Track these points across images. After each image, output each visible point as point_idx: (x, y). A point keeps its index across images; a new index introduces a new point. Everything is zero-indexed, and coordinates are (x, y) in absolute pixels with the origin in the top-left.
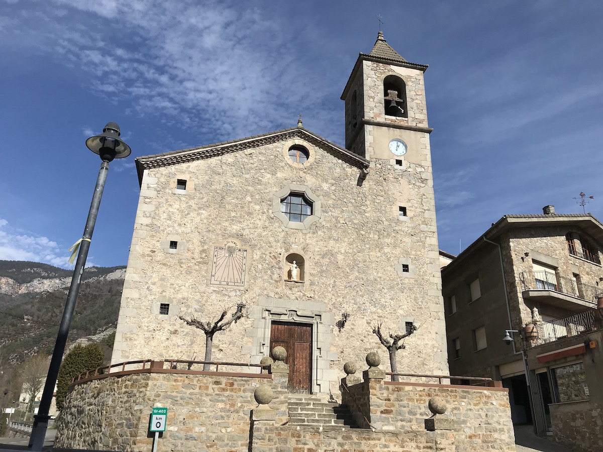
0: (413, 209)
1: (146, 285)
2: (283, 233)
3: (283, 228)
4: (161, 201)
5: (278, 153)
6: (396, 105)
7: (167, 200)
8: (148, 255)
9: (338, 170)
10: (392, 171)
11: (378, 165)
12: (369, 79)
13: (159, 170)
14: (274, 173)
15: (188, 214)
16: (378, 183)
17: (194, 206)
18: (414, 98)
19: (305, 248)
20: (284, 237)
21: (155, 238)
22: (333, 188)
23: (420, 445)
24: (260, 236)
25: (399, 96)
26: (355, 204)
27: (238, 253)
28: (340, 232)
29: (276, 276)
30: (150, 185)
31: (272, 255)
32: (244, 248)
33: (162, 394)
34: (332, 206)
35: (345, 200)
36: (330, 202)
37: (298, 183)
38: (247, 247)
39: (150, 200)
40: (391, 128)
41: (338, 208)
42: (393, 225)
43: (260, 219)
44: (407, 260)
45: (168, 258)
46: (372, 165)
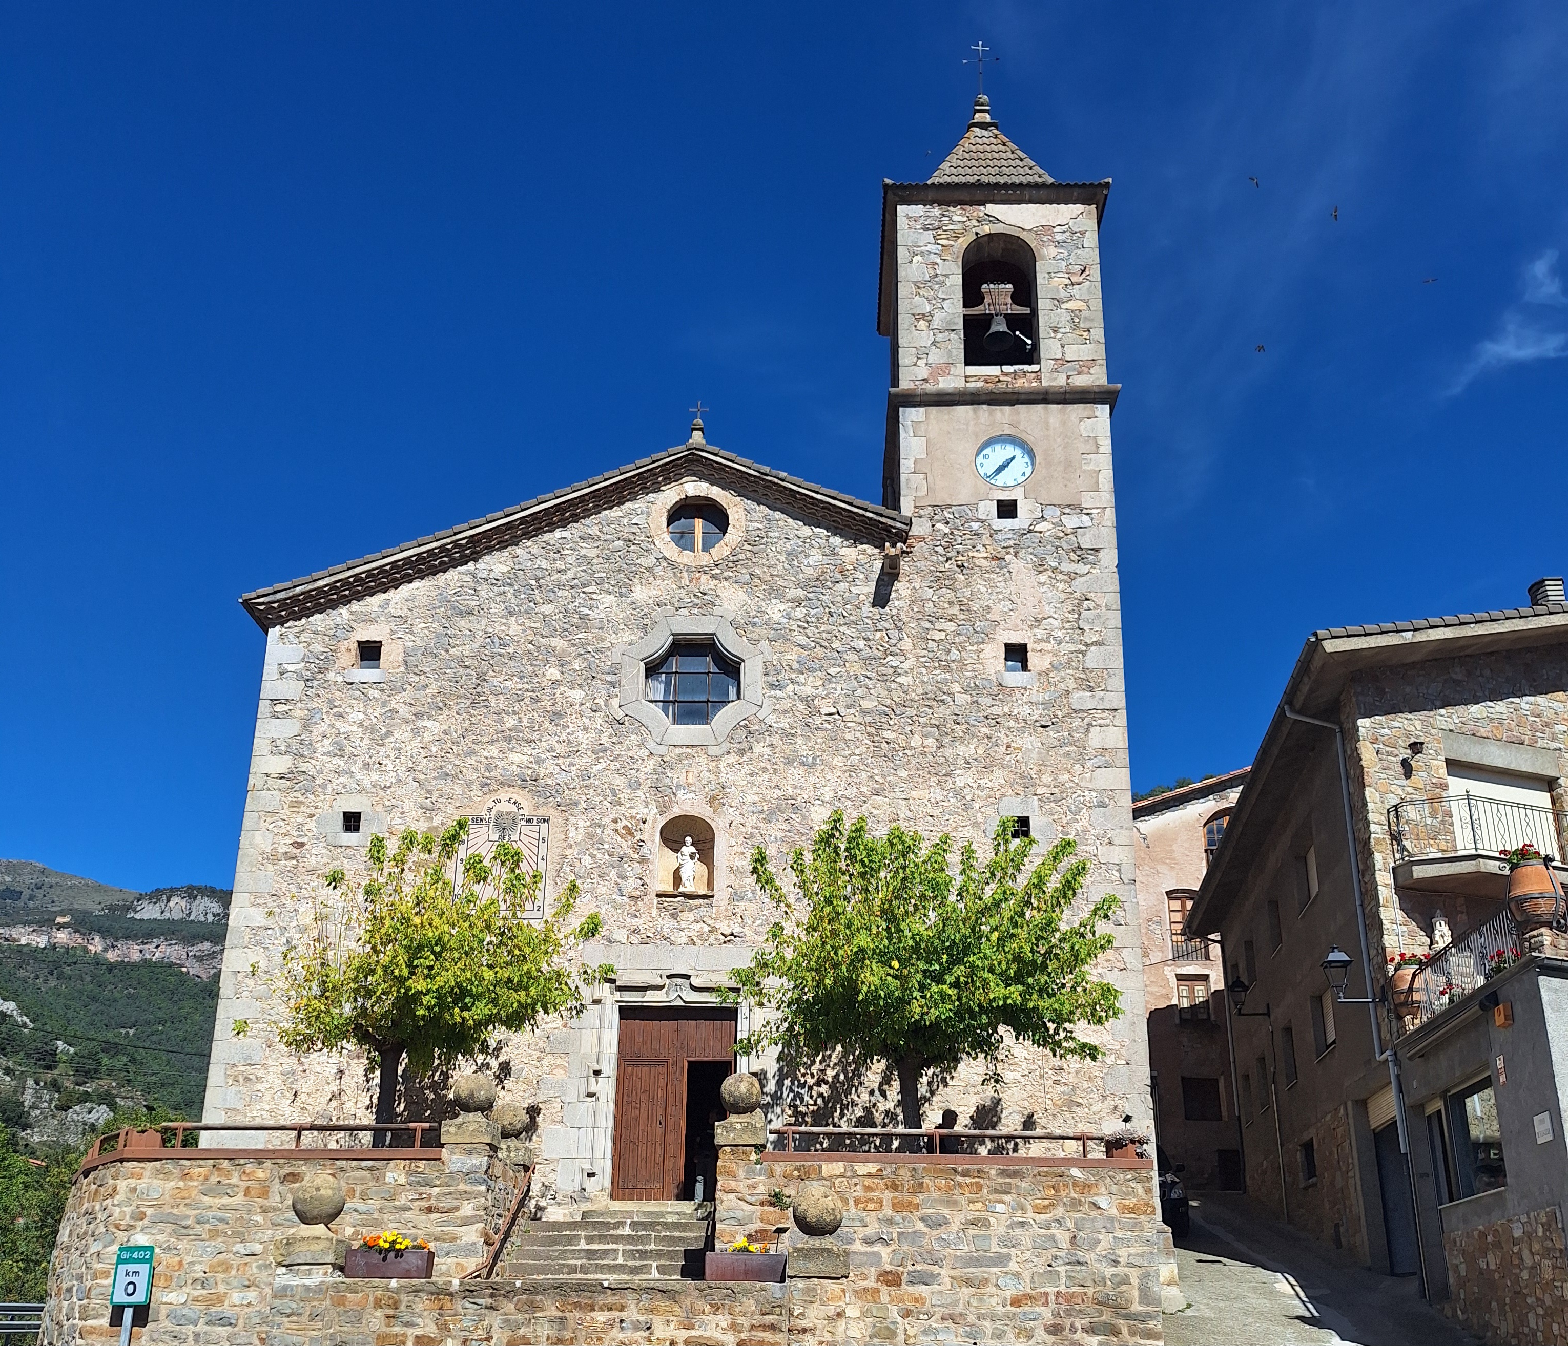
0: (1048, 647)
1: (282, 934)
2: (652, 762)
3: (652, 745)
4: (315, 705)
5: (635, 529)
6: (1006, 330)
7: (331, 701)
8: (288, 856)
9: (816, 557)
10: (985, 539)
11: (939, 526)
12: (916, 259)
13: (310, 623)
14: (623, 590)
15: (389, 733)
16: (939, 580)
17: (404, 711)
18: (1063, 294)
19: (715, 799)
20: (655, 773)
21: (303, 809)
22: (800, 612)
23: (741, 1320)
24: (585, 775)
25: (1017, 299)
26: (867, 653)
27: (526, 829)
28: (820, 741)
29: (631, 885)
30: (286, 666)
31: (619, 826)
32: (542, 812)
33: (149, 1211)
34: (795, 665)
35: (836, 645)
36: (792, 656)
37: (695, 611)
38: (551, 811)
39: (286, 708)
40: (985, 407)
41: (815, 670)
42: (985, 701)
43: (585, 729)
44: (1025, 802)
45: (338, 859)
46: (919, 528)
